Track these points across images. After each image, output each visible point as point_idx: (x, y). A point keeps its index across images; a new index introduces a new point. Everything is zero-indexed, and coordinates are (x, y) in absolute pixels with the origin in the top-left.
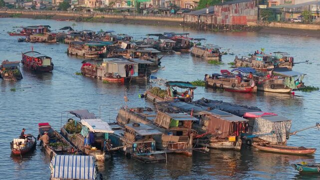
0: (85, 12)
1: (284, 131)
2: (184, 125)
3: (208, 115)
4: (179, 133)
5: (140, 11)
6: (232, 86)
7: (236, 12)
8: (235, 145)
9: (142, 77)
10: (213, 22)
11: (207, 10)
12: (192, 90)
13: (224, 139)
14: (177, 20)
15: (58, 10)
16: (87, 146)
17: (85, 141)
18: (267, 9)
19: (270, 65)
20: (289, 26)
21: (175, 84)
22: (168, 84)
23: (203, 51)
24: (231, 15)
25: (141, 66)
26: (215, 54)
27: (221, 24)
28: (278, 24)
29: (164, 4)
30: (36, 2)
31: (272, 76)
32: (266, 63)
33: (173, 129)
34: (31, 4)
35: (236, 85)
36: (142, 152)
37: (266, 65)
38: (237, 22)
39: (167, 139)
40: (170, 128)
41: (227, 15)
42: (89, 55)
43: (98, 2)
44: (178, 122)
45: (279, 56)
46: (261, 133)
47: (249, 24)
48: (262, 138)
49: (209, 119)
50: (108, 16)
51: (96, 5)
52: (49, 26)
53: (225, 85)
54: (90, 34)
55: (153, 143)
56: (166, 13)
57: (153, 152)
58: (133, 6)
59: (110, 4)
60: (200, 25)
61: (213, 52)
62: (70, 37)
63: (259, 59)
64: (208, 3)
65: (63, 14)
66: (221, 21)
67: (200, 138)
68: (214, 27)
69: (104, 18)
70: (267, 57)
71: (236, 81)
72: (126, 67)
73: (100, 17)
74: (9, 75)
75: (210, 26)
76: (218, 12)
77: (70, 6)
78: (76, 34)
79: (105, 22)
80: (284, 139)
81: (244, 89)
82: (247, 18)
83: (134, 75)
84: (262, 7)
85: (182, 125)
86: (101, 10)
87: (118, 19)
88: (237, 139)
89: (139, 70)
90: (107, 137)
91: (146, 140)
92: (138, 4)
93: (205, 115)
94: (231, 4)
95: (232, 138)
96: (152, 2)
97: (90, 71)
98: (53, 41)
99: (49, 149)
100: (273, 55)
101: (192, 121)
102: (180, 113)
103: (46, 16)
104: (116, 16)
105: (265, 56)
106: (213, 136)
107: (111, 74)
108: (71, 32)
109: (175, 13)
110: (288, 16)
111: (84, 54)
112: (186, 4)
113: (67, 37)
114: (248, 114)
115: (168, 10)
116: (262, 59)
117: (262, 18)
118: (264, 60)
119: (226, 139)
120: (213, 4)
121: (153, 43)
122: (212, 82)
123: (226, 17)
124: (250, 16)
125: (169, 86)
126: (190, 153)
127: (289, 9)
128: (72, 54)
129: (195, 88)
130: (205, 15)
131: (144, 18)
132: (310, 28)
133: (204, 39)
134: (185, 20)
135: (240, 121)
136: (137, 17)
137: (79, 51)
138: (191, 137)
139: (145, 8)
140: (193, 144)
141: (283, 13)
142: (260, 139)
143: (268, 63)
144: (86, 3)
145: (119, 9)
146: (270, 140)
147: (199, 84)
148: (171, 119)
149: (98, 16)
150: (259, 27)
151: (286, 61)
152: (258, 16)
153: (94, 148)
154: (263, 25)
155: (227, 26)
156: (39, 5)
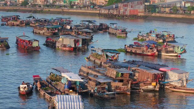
0: (38, 7)
1: (185, 79)
2: (124, 76)
3: (138, 70)
4: (121, 81)
5: (72, 7)
6: (143, 52)
7: (132, 7)
8: (155, 88)
9: (84, 47)
10: (118, 13)
11: (114, 6)
12: (117, 55)
13: (149, 84)
14: (95, 12)
15: (21, 6)
16: (66, 89)
17: (65, 86)
18: (150, 5)
19: (160, 39)
20: (164, 15)
21: (107, 51)
22: (103, 51)
23: (116, 31)
24: (129, 9)
25: (83, 40)
26: (123, 33)
27: (123, 14)
28: (158, 14)
29: (86, 2)
30: (7, 1)
31: (166, 46)
32: (158, 38)
33: (117, 78)
34: (4, 2)
35: (145, 51)
36: (100, 92)
37: (158, 39)
38: (132, 13)
39: (114, 84)
40: (116, 78)
41: (126, 9)
42: (47, 33)
43: (45, 1)
44: (120, 74)
45: (165, 34)
46: (170, 80)
47: (139, 14)
48: (171, 83)
49: (139, 72)
50: (52, 10)
51: (44, 3)
52: (19, 16)
53: (138, 51)
54: (45, 21)
55: (107, 87)
56: (88, 8)
57: (108, 93)
58: (67, 3)
59: (53, 2)
60: (110, 15)
61: (122, 31)
62: (33, 22)
63: (153, 35)
64: (114, 1)
65: (24, 9)
66: (122, 12)
67: (134, 84)
68: (118, 16)
69: (50, 11)
70: (158, 34)
71: (145, 49)
72: (75, 41)
73: (48, 10)
74: (2, 46)
75: (116, 15)
76: (121, 7)
77: (28, 4)
78: (37, 21)
79: (51, 13)
80: (185, 84)
81: (149, 54)
82: (138, 10)
83: (79, 46)
84: (146, 4)
85: (123, 76)
86: (48, 6)
87: (59, 11)
88: (156, 84)
89: (82, 42)
90: (78, 84)
91: (102, 85)
92: (71, 2)
93: (136, 70)
94: (129, 2)
95: (154, 84)
96: (79, 1)
97: (51, 43)
98: (23, 25)
99: (42, 91)
100: (162, 33)
101: (129, 73)
102: (121, 69)
103: (14, 9)
104: (57, 10)
105: (157, 33)
106: (142, 82)
107: (65, 45)
108: (35, 19)
109: (93, 7)
110: (162, 10)
111: (44, 33)
112: (100, 2)
113: (31, 23)
114: (161, 69)
115: (89, 6)
116: (155, 35)
117: (147, 11)
118: (156, 36)
119: (150, 84)
120: (116, 2)
121: (85, 26)
122: (129, 49)
123: (126, 10)
124: (140, 9)
125: (104, 52)
126: (129, 93)
127: (163, 5)
128: (36, 33)
129: (119, 53)
130: (113, 9)
131: (75, 11)
132: (178, 17)
133: (116, 23)
134: (101, 12)
135: (159, 73)
136: (70, 10)
137: (41, 31)
138: (130, 83)
139: (75, 5)
140: (131, 87)
141: (159, 8)
142: (170, 84)
143: (159, 38)
144: (38, 2)
145: (59, 5)
146: (177, 84)
147: (121, 50)
148: (117, 72)
149: (46, 10)
150: (146, 16)
151: (170, 37)
152: (145, 9)
153: (71, 91)
154: (148, 14)
155: (126, 16)
156: (9, 3)
